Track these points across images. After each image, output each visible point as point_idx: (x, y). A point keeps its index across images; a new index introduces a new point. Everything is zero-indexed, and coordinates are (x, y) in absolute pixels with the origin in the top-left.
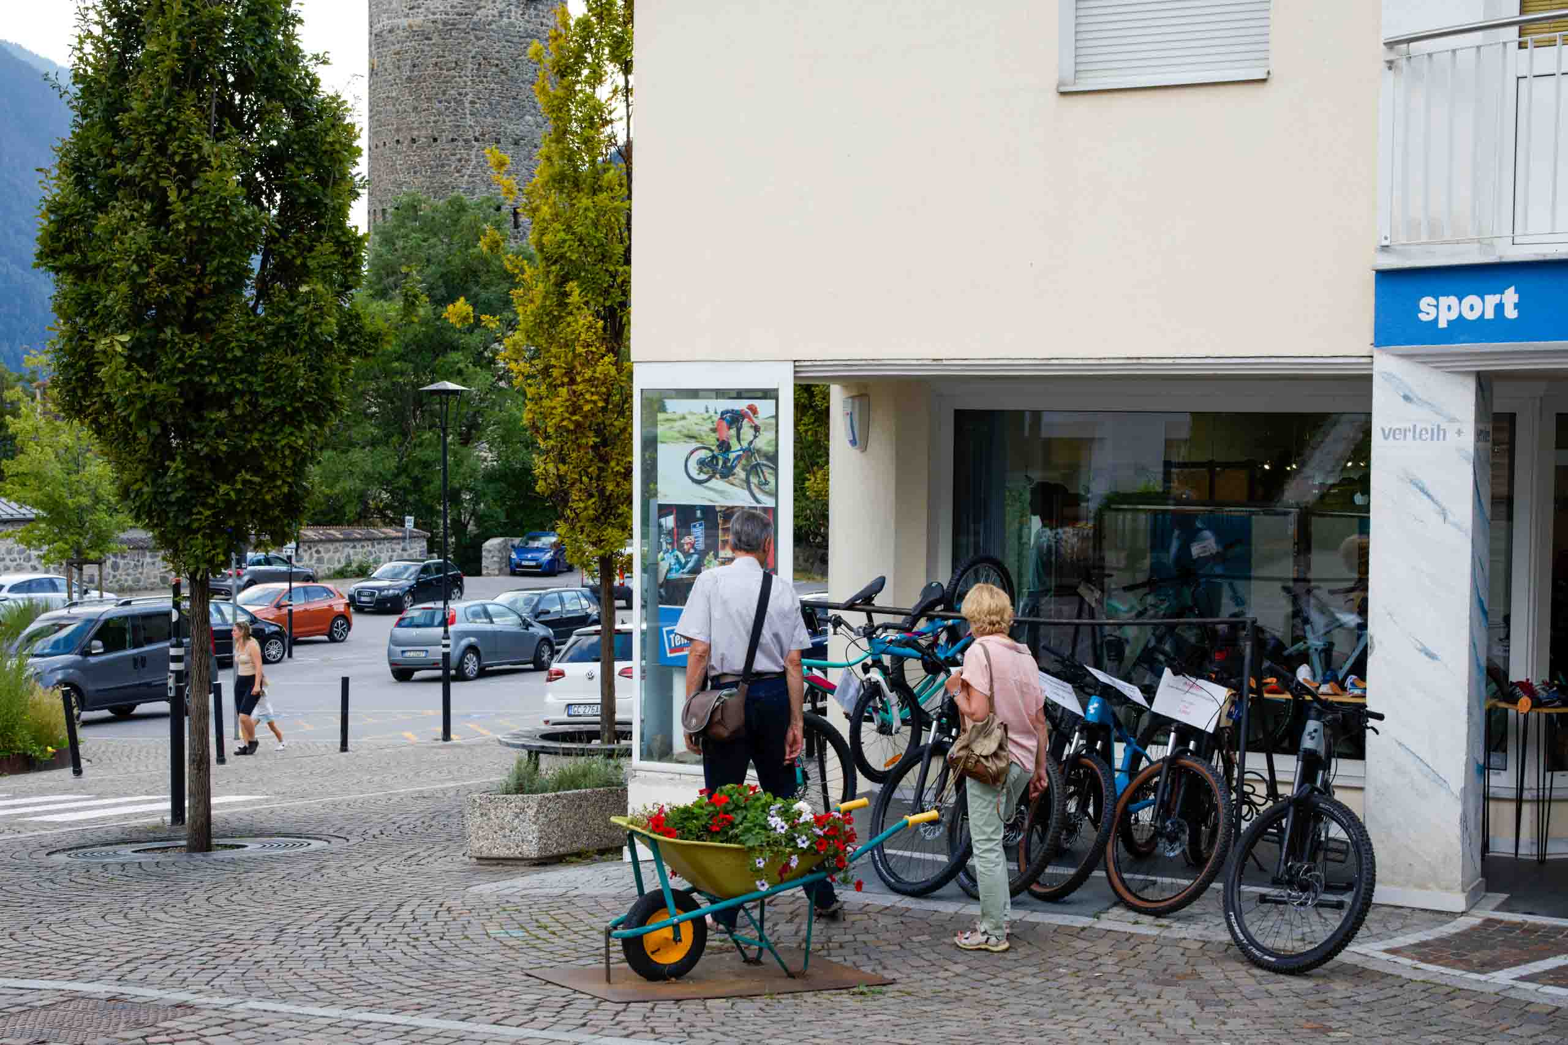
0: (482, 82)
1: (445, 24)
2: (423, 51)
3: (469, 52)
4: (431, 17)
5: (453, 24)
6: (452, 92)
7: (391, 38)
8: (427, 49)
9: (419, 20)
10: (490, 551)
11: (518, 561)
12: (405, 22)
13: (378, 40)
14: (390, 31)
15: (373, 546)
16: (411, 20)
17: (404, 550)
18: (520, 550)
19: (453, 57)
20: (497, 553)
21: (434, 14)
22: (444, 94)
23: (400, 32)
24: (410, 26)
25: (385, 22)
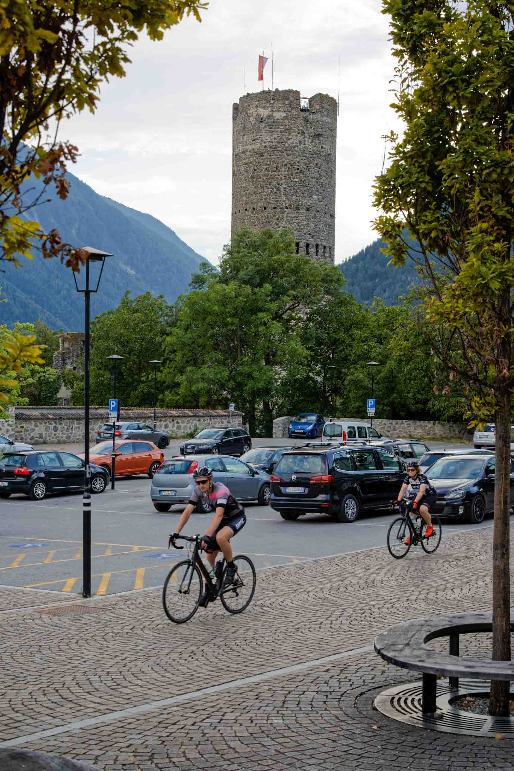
0: (290, 178)
1: (271, 147)
2: (259, 162)
3: (283, 162)
4: (263, 144)
5: (275, 148)
6: (274, 183)
7: (243, 156)
8: (261, 161)
9: (257, 146)
10: (277, 424)
11: (293, 430)
12: (250, 147)
13: (236, 157)
14: (243, 153)
15: (210, 420)
16: (253, 147)
17: (229, 422)
18: (294, 423)
19: (275, 165)
20: (281, 425)
21: (265, 143)
22: (270, 184)
23: (248, 153)
24: (253, 149)
25: (241, 148)
